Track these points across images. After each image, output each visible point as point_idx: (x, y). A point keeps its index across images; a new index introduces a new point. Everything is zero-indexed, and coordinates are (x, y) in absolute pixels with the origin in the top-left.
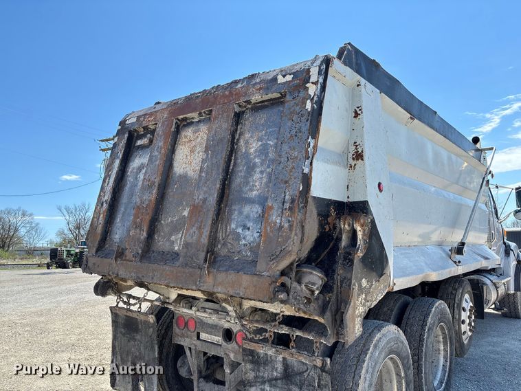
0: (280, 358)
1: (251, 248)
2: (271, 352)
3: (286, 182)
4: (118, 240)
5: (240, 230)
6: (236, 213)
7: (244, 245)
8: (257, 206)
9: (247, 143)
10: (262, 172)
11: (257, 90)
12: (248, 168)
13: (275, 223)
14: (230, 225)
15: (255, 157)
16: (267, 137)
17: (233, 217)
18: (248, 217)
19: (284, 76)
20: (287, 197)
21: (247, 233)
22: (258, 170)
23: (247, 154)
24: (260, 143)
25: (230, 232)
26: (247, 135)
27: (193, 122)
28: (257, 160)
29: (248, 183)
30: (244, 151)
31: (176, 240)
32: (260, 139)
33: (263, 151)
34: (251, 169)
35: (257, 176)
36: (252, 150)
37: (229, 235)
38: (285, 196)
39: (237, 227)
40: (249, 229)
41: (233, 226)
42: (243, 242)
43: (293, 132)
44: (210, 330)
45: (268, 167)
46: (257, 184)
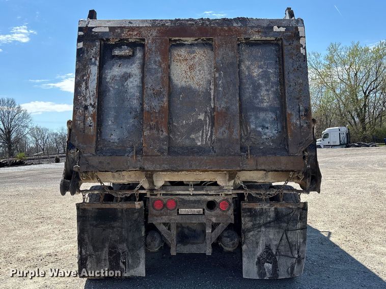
0: (273, 209)
1: (272, 140)
2: (266, 206)
3: (298, 99)
4: (117, 141)
5: (260, 129)
6: (253, 117)
7: (266, 139)
8: (270, 113)
9: (248, 68)
10: (267, 90)
11: (256, 32)
12: (254, 86)
13: (296, 124)
14: (250, 126)
15: (259, 79)
16: (266, 66)
17: (250, 120)
18: (264, 120)
19: (279, 27)
20: (301, 108)
21: (267, 131)
22: (264, 89)
23: (250, 77)
24: (261, 70)
25: (251, 131)
26: (248, 63)
27: (185, 45)
28: (261, 82)
29: (257, 97)
30: (247, 74)
31: (197, 138)
32: (260, 67)
33: (265, 75)
34: (257, 88)
35: (263, 92)
36: (255, 74)
37: (250, 133)
38: (299, 107)
39: (256, 127)
40: (267, 128)
41: (253, 126)
42: (265, 137)
43: (295, 67)
44: (192, 205)
45: (272, 87)
46: (265, 98)
